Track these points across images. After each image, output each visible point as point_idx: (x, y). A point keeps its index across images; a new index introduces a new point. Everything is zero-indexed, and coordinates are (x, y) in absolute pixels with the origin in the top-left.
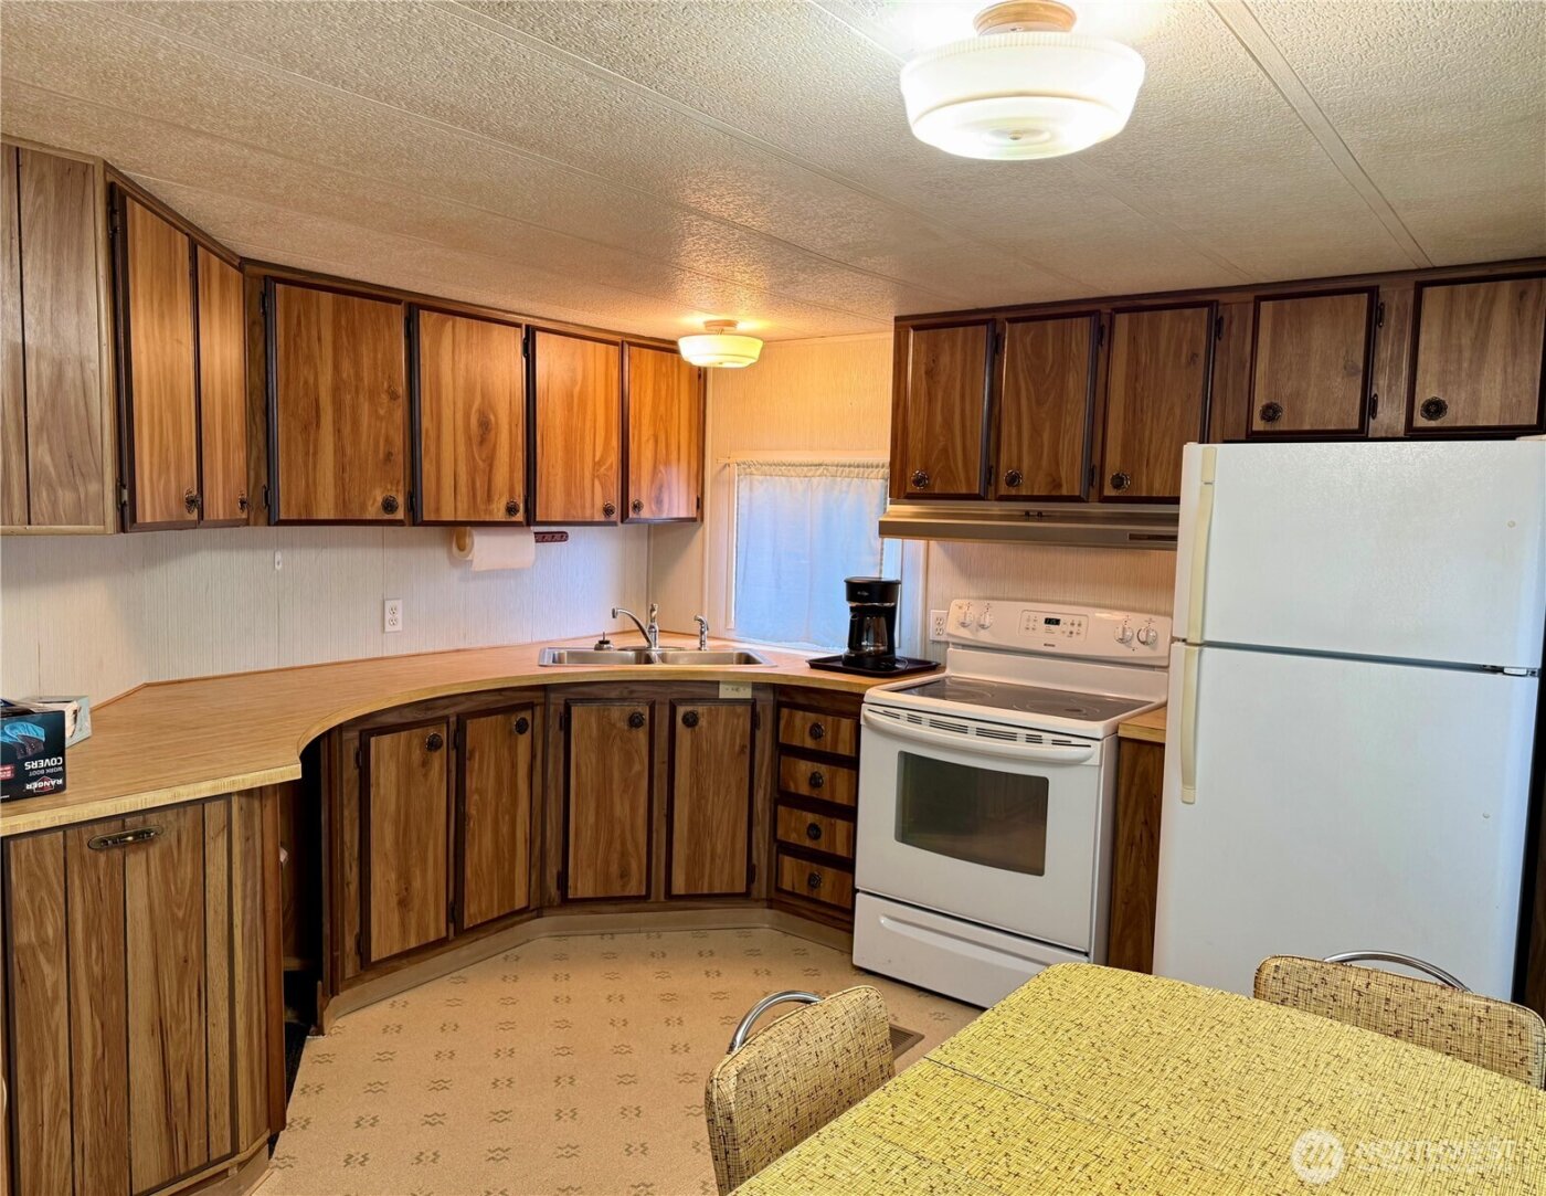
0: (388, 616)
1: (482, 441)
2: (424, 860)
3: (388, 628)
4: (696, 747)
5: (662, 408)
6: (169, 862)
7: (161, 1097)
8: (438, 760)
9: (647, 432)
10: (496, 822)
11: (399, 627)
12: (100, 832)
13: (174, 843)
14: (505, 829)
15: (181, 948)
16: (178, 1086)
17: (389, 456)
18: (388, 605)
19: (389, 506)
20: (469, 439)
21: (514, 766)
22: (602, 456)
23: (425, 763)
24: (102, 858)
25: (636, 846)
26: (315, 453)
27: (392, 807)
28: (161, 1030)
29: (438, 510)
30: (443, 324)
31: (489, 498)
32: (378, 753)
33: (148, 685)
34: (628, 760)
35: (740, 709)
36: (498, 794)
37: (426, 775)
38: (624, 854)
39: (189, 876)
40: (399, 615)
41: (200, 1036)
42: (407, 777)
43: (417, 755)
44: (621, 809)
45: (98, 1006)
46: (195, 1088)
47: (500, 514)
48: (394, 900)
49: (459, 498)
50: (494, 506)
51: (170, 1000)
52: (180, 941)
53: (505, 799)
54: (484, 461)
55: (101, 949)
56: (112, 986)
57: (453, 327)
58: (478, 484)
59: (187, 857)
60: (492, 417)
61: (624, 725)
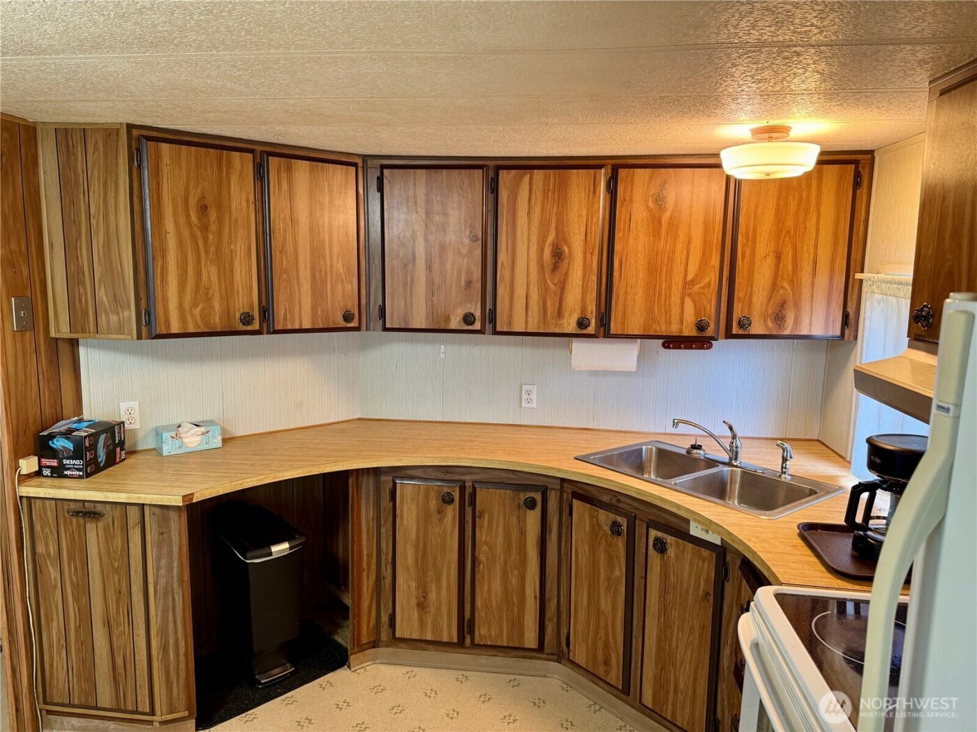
0: (524, 396)
1: (555, 268)
2: (439, 580)
3: (524, 405)
4: (665, 575)
5: (790, 223)
6: (109, 536)
7: (111, 664)
8: (451, 512)
9: (764, 245)
10: (505, 573)
11: (534, 405)
12: (72, 506)
13: (111, 524)
14: (514, 581)
15: (117, 584)
16: (119, 661)
17: (469, 283)
18: (525, 388)
19: (469, 319)
20: (541, 267)
21: (523, 533)
22: (696, 275)
23: (439, 512)
24: (74, 520)
25: (615, 642)
26: (412, 283)
27: (413, 535)
28: (108, 624)
29: (510, 323)
30: (521, 178)
31: (560, 314)
32: (402, 495)
33: (360, 419)
34: (611, 559)
35: (705, 553)
36: (508, 550)
37: (441, 520)
38: (606, 645)
39: (120, 545)
40: (534, 396)
41: (129, 638)
42: (425, 518)
43: (433, 504)
44: (606, 605)
45: (76, 599)
46: (128, 665)
47: (570, 325)
48: (414, 602)
49: (530, 314)
50: (565, 321)
51: (113, 610)
52: (116, 580)
53: (514, 556)
54: (555, 285)
55: (76, 569)
56: (82, 590)
57: (531, 179)
58: (549, 303)
59: (118, 533)
60: (566, 249)
61: (607, 528)
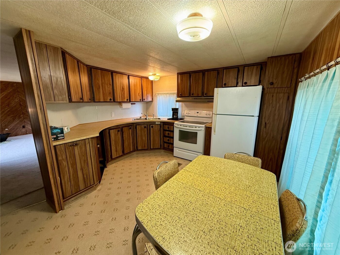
0: (112, 115)
1: (123, 91)
2: (118, 146)
3: (112, 116)
4: (153, 130)
5: (147, 86)
6: (81, 148)
7: (83, 178)
8: (119, 133)
9: (145, 89)
10: (128, 141)
11: (114, 116)
12: (70, 144)
13: (81, 145)
14: (129, 142)
15: (84, 159)
16: (85, 176)
17: (110, 93)
18: (112, 113)
19: (111, 100)
20: (121, 91)
21: (130, 133)
22: (139, 93)
23: (118, 133)
24: (71, 147)
25: (146, 143)
26: (100, 92)
27: (114, 139)
28: (82, 169)
29: (117, 100)
30: (117, 74)
31: (124, 99)
32: (111, 132)
33: (79, 124)
34: (144, 132)
35: (159, 125)
36: (128, 137)
37: (118, 135)
38: (145, 144)
39: (84, 149)
40: (114, 114)
41: (88, 170)
42: (115, 135)
43: (116, 132)
44: (144, 138)
45: (72, 167)
46: (88, 176)
47: (126, 101)
48: (115, 151)
49: (120, 98)
50: (125, 99)
51: (83, 165)
52: (84, 158)
53: (129, 138)
54: (123, 93)
55: (72, 160)
56: (74, 164)
57: (118, 75)
58: (123, 96)
59: (83, 146)
60: (124, 87)
61: (144, 128)
